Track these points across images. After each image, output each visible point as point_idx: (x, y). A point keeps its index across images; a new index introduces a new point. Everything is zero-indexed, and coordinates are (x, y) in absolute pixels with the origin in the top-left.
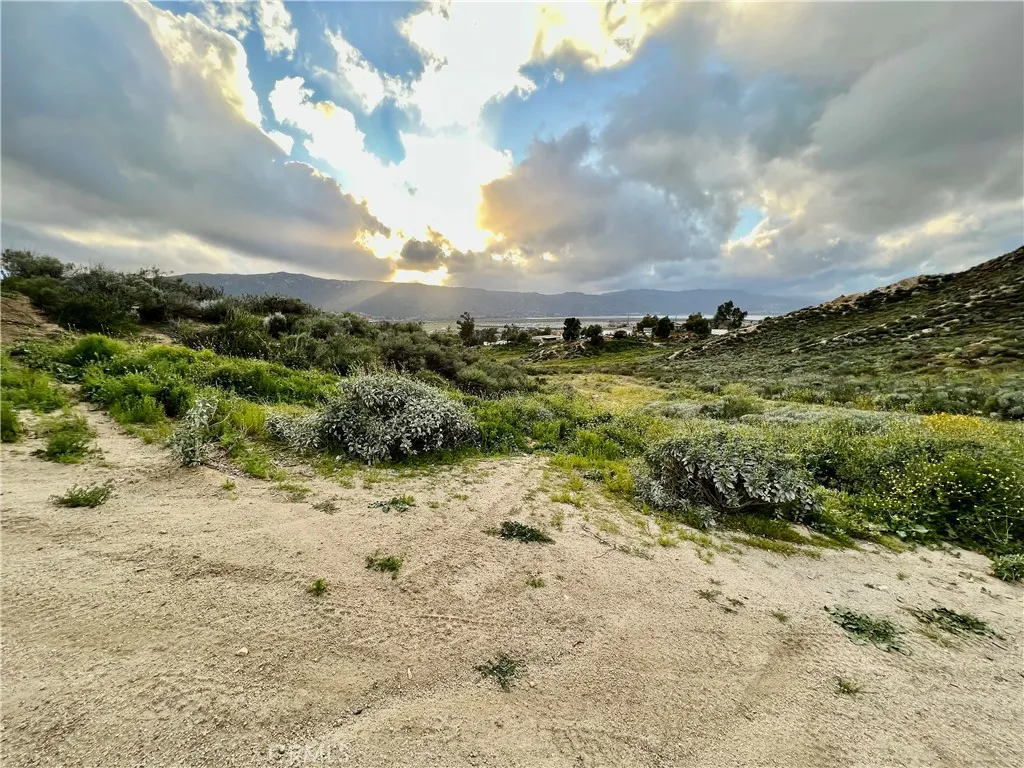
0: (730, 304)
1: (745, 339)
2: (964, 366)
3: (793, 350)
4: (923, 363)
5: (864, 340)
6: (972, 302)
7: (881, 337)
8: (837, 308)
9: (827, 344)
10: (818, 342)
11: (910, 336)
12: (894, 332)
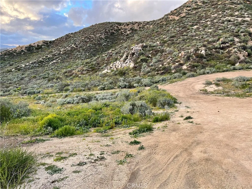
2: (81, 74)
3: (13, 70)
4: (72, 74)
5: (37, 65)
6: (62, 52)
7: (42, 64)
8: (19, 51)
9: (25, 67)
10: (21, 66)
11: (51, 63)
12: (45, 62)
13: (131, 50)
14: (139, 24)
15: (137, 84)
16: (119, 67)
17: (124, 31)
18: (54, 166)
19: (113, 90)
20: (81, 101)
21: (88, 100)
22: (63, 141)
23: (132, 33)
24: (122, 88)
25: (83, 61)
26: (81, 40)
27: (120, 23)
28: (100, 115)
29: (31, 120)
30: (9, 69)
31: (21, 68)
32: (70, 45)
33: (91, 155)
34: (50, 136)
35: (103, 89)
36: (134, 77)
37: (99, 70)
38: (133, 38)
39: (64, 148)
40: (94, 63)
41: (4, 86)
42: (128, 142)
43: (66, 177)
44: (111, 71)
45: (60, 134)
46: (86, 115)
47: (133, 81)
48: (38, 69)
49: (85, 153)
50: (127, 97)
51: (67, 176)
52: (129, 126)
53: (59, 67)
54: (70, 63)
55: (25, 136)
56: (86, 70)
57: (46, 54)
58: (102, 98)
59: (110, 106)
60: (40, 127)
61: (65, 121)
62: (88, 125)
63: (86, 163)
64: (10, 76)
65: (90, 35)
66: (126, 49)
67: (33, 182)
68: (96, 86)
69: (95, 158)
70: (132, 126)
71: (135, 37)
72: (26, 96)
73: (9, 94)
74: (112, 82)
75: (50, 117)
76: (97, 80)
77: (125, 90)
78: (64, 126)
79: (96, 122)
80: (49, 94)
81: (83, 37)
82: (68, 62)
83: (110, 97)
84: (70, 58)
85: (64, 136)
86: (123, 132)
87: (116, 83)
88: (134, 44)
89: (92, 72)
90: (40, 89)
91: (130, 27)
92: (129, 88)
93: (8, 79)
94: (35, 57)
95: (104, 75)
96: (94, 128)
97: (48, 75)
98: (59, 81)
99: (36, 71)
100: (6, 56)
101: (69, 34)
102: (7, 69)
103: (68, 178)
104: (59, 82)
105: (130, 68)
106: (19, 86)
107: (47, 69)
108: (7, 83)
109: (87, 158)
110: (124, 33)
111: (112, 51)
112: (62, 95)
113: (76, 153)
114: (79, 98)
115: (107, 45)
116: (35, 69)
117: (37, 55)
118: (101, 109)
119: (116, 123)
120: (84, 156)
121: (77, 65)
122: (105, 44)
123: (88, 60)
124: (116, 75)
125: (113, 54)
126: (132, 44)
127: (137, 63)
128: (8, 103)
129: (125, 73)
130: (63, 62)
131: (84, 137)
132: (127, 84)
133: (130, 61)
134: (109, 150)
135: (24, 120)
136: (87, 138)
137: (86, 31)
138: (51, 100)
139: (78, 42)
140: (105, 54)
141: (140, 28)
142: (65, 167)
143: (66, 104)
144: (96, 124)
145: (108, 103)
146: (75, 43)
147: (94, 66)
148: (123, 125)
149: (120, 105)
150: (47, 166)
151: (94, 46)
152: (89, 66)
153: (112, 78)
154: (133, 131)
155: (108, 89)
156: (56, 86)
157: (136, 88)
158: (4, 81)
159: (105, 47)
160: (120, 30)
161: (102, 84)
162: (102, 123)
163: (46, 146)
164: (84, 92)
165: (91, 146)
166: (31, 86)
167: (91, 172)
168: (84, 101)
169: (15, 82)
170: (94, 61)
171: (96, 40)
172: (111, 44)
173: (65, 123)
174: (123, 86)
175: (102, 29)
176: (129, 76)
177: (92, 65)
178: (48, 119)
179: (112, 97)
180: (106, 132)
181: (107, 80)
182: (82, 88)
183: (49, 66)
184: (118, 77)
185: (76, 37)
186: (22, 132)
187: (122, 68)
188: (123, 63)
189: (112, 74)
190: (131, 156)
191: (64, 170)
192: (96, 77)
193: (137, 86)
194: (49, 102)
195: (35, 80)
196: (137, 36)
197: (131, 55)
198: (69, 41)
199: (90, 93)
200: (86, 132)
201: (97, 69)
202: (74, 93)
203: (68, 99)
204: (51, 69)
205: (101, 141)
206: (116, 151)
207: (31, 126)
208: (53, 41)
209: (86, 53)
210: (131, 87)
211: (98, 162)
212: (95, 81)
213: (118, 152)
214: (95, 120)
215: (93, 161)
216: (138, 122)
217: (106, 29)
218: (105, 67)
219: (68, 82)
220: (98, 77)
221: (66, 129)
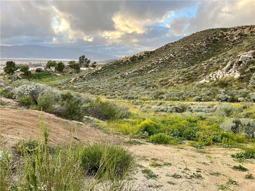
0: (84, 57)
1: (98, 72)
2: (177, 83)
3: (119, 77)
4: (167, 83)
5: (138, 73)
6: (160, 61)
7: (142, 72)
8: (125, 61)
9: (128, 75)
10: (125, 74)
11: (149, 72)
12: (145, 71)
13: (238, 58)
14: (251, 28)
15: (242, 98)
16: (221, 77)
17: (230, 37)
18: (150, 170)
19: (211, 103)
20: (174, 110)
21: (182, 110)
22: (157, 148)
23: (240, 39)
24: (222, 101)
25: (180, 70)
26: (180, 49)
27: (226, 29)
28: (195, 128)
29: (131, 122)
30: (116, 76)
31: (125, 76)
32: (168, 55)
33: (186, 169)
34: (146, 140)
35: (200, 100)
36: (239, 89)
37: (196, 79)
38: (242, 44)
39: (158, 155)
40: (192, 72)
41: (111, 91)
42: (231, 166)
43: (162, 186)
44: (209, 81)
45: (155, 140)
46: (181, 126)
47: (236, 94)
48: (138, 77)
49: (179, 166)
50: (228, 113)
51: (162, 184)
52: (230, 146)
53: (156, 76)
54: (166, 72)
55: (126, 136)
56: (182, 80)
57: (146, 64)
58: (198, 110)
59: (207, 120)
60: (137, 130)
61: (160, 128)
62: (182, 137)
63: (181, 177)
64: (116, 82)
65: (190, 44)
66: (231, 57)
67: (132, 181)
68: (191, 96)
69: (191, 174)
70: (235, 148)
71: (245, 43)
72: (127, 100)
73: (115, 97)
74: (211, 93)
75: (146, 122)
76: (193, 90)
77: (225, 103)
78: (159, 134)
79: (191, 134)
80: (145, 100)
81: (182, 46)
82: (165, 71)
83: (206, 110)
84: (167, 68)
85: (159, 143)
86: (222, 152)
87: (214, 94)
88: (242, 51)
89: (188, 81)
90: (138, 95)
91: (239, 31)
92: (231, 102)
93: (115, 85)
94: (137, 67)
95: (201, 85)
96: (188, 141)
97: (146, 83)
98: (155, 88)
99: (136, 79)
100: (115, 66)
101: (169, 44)
102: (115, 76)
103: (163, 187)
104: (155, 90)
105: (234, 79)
106: (122, 91)
107: (146, 78)
108: (114, 88)
109: (182, 171)
110: (230, 40)
111: (213, 60)
112: (157, 103)
113: (171, 163)
114: (172, 107)
115: (207, 53)
116: (136, 77)
117: (139, 64)
118: (196, 122)
119: (214, 140)
120: (179, 168)
121: (173, 74)
122: (205, 52)
123: (185, 69)
124: (215, 86)
125: (214, 63)
126: (240, 51)
127: (245, 73)
128: (115, 105)
129: (227, 84)
130: (160, 71)
131: (178, 148)
132: (229, 97)
133: (235, 71)
134: (206, 169)
135: (125, 122)
136: (182, 150)
137: (185, 40)
138: (147, 106)
139: (177, 51)
140: (205, 62)
141: (251, 32)
142: (160, 175)
143: (160, 112)
144: (190, 137)
145: (204, 116)
146: (174, 53)
147: (191, 75)
148: (222, 143)
149: (218, 120)
150: (143, 169)
151: (193, 54)
152: (186, 75)
153: (210, 89)
154: (237, 154)
155: (204, 101)
156: (152, 93)
157: (241, 103)
158: (112, 86)
159: (205, 56)
160: (225, 36)
161: (199, 95)
162: (197, 137)
163: (142, 149)
164: (178, 101)
165: (186, 159)
166: (131, 92)
167: (187, 188)
168: (178, 110)
169: (119, 88)
170: (192, 70)
171: (196, 48)
172: (213, 52)
173: (159, 130)
174: (224, 99)
175: (204, 37)
176: (232, 88)
177: (189, 74)
178: (145, 124)
179: (209, 110)
180: (201, 148)
181: (205, 91)
182: (176, 97)
183: (147, 74)
184: (217, 88)
185: (175, 46)
186: (123, 131)
187: (224, 78)
188: (225, 73)
189: (211, 84)
190: (236, 184)
191: (159, 178)
192: (192, 87)
193: (243, 101)
194: (145, 108)
195: (134, 86)
196: (247, 42)
197: (237, 64)
198: (167, 50)
199: (185, 103)
200: (180, 143)
201: (194, 78)
202: (168, 102)
203: (162, 107)
204: (149, 78)
205: (197, 157)
206: (216, 172)
207: (131, 128)
208: (154, 51)
209: (184, 62)
210: (233, 100)
211: (194, 179)
212: (190, 91)
213: (218, 174)
214: (190, 132)
215: (188, 176)
216: (243, 144)
217: (208, 37)
218: (203, 77)
219: (164, 90)
220: (194, 87)
221: (161, 137)
